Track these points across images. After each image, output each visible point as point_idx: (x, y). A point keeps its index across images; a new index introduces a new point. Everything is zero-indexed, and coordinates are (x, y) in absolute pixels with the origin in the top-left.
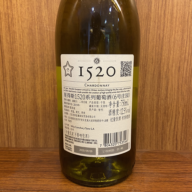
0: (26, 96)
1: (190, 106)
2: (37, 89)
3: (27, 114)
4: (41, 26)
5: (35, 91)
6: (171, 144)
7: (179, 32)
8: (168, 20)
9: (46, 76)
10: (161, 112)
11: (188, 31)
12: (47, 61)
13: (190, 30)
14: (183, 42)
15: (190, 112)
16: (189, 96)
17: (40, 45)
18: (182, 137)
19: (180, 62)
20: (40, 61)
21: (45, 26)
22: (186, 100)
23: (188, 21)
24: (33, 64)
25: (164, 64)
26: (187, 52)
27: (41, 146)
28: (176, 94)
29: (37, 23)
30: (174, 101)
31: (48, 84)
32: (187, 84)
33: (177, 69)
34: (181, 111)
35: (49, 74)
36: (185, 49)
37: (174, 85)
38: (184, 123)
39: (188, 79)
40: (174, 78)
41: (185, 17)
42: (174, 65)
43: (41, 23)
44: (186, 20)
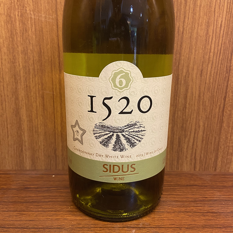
0: (6, 105)
1: (212, 119)
2: (20, 96)
3: (7, 128)
4: (23, 11)
5: (17, 99)
6: (188, 164)
7: (203, 25)
8: (190, 8)
9: (31, 80)
10: (177, 126)
11: (214, 24)
12: (32, 59)
13: (217, 23)
14: (208, 38)
15: (212, 125)
16: (212, 106)
17: (22, 38)
18: (202, 155)
19: (202, 65)
20: (22, 59)
21: (28, 12)
22: (208, 111)
23: (215, 11)
24: (13, 63)
25: (183, 66)
26: (212, 51)
27: (28, 168)
28: (196, 104)
29: (17, 7)
30: (194, 113)
31: (34, 90)
32: (210, 91)
33: (199, 73)
34: (201, 124)
35: (35, 76)
36: (209, 47)
37: (194, 93)
38: (204, 138)
39: (212, 86)
40: (195, 84)
41: (211, 5)
42: (195, 67)
43: (23, 7)
44: (213, 10)
